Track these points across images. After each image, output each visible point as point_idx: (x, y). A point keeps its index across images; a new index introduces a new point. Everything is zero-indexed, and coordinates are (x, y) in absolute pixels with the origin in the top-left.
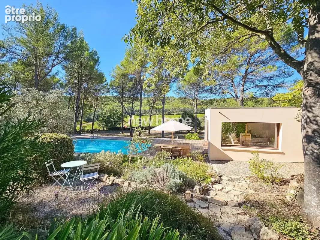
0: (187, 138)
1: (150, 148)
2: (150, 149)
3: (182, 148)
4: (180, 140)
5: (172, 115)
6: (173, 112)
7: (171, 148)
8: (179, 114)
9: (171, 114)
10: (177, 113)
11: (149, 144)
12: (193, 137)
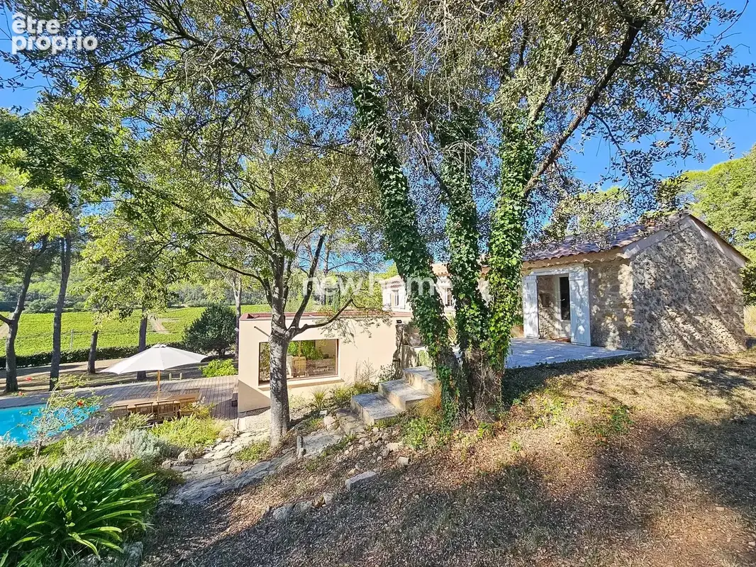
0: (208, 373)
1: (97, 414)
2: (96, 416)
3: (180, 400)
4: (188, 380)
5: (178, 307)
6: (182, 300)
7: (155, 404)
8: (199, 306)
9: (176, 305)
10: (195, 302)
11: (96, 405)
12: (222, 370)
